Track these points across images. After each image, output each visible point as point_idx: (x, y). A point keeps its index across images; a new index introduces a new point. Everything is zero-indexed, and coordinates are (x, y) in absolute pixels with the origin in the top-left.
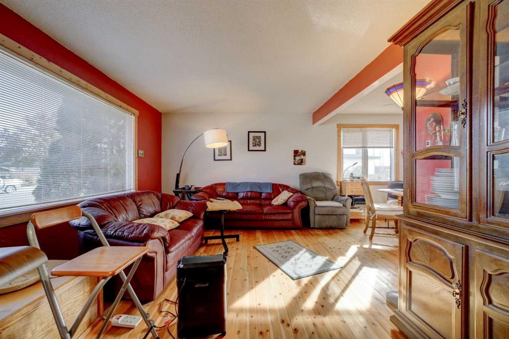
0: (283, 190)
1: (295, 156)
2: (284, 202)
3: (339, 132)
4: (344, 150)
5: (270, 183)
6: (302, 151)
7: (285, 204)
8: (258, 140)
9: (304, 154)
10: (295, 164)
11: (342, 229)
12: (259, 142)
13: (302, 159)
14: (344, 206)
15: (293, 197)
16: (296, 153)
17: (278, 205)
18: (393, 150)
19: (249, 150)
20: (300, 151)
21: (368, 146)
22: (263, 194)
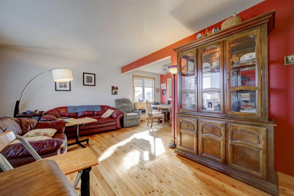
0: (107, 109)
1: (112, 90)
2: (110, 115)
3: (133, 78)
4: (135, 87)
5: (99, 105)
6: (116, 87)
7: (111, 117)
8: (90, 79)
9: (117, 89)
10: (112, 94)
11: (138, 125)
12: (91, 80)
13: (116, 91)
14: (139, 114)
15: (115, 112)
16: (113, 88)
17: (107, 118)
18: (153, 88)
19: (84, 85)
20: (115, 87)
21: (145, 86)
22: (95, 112)
